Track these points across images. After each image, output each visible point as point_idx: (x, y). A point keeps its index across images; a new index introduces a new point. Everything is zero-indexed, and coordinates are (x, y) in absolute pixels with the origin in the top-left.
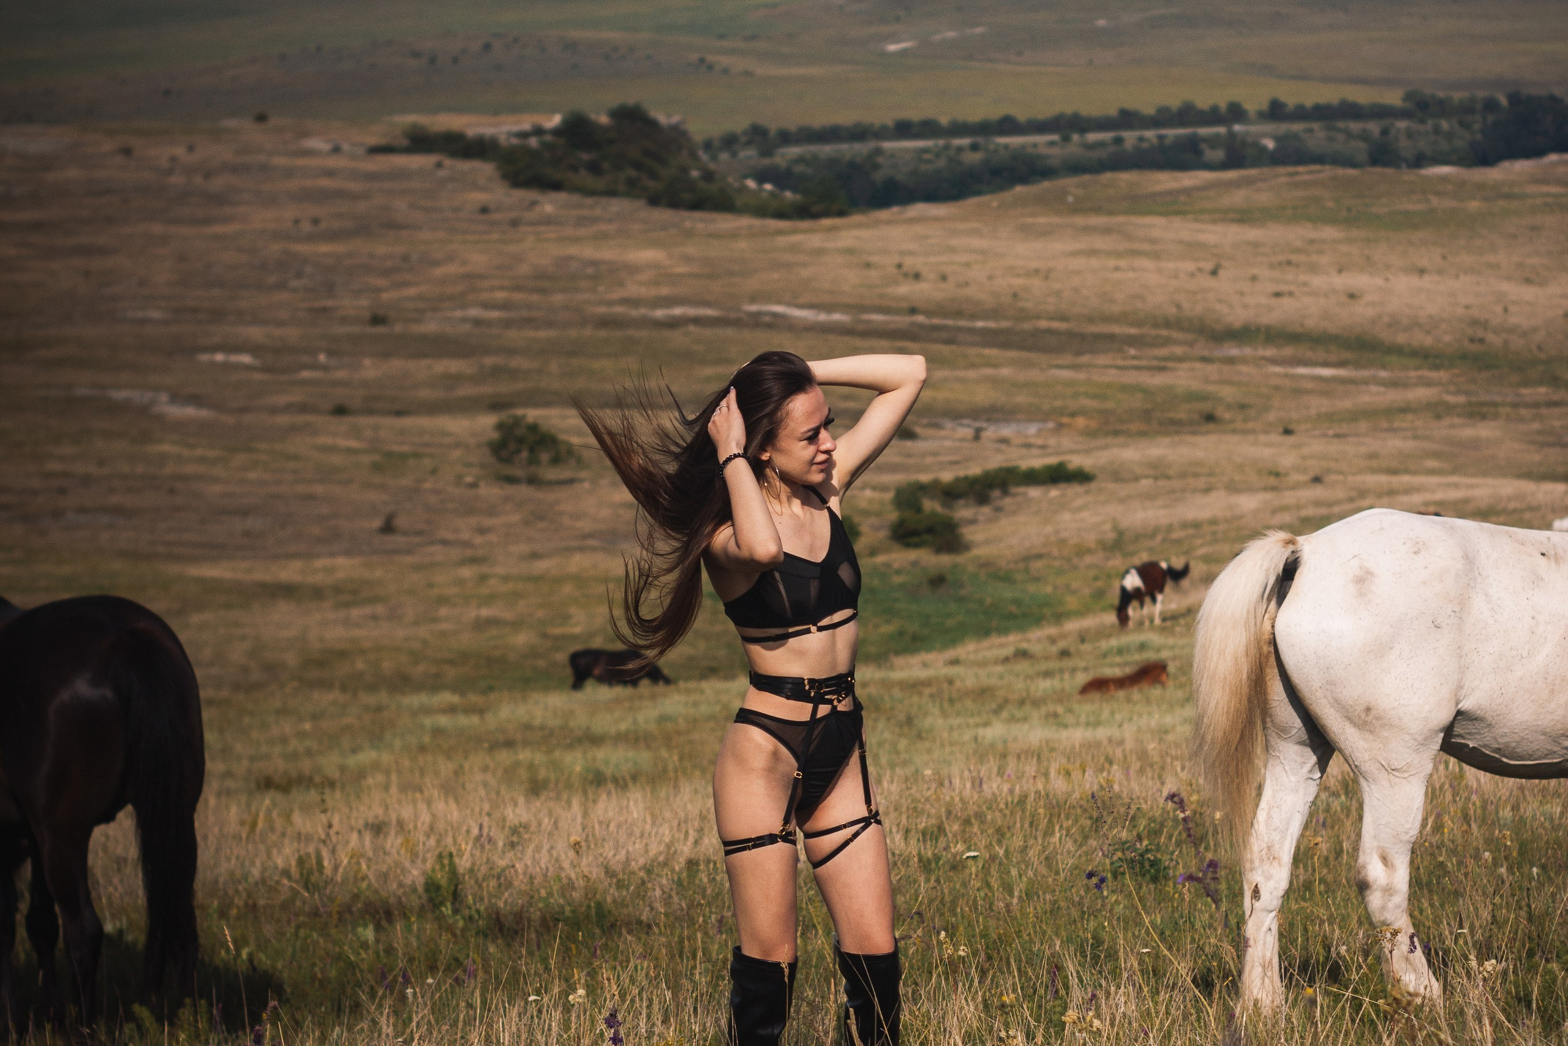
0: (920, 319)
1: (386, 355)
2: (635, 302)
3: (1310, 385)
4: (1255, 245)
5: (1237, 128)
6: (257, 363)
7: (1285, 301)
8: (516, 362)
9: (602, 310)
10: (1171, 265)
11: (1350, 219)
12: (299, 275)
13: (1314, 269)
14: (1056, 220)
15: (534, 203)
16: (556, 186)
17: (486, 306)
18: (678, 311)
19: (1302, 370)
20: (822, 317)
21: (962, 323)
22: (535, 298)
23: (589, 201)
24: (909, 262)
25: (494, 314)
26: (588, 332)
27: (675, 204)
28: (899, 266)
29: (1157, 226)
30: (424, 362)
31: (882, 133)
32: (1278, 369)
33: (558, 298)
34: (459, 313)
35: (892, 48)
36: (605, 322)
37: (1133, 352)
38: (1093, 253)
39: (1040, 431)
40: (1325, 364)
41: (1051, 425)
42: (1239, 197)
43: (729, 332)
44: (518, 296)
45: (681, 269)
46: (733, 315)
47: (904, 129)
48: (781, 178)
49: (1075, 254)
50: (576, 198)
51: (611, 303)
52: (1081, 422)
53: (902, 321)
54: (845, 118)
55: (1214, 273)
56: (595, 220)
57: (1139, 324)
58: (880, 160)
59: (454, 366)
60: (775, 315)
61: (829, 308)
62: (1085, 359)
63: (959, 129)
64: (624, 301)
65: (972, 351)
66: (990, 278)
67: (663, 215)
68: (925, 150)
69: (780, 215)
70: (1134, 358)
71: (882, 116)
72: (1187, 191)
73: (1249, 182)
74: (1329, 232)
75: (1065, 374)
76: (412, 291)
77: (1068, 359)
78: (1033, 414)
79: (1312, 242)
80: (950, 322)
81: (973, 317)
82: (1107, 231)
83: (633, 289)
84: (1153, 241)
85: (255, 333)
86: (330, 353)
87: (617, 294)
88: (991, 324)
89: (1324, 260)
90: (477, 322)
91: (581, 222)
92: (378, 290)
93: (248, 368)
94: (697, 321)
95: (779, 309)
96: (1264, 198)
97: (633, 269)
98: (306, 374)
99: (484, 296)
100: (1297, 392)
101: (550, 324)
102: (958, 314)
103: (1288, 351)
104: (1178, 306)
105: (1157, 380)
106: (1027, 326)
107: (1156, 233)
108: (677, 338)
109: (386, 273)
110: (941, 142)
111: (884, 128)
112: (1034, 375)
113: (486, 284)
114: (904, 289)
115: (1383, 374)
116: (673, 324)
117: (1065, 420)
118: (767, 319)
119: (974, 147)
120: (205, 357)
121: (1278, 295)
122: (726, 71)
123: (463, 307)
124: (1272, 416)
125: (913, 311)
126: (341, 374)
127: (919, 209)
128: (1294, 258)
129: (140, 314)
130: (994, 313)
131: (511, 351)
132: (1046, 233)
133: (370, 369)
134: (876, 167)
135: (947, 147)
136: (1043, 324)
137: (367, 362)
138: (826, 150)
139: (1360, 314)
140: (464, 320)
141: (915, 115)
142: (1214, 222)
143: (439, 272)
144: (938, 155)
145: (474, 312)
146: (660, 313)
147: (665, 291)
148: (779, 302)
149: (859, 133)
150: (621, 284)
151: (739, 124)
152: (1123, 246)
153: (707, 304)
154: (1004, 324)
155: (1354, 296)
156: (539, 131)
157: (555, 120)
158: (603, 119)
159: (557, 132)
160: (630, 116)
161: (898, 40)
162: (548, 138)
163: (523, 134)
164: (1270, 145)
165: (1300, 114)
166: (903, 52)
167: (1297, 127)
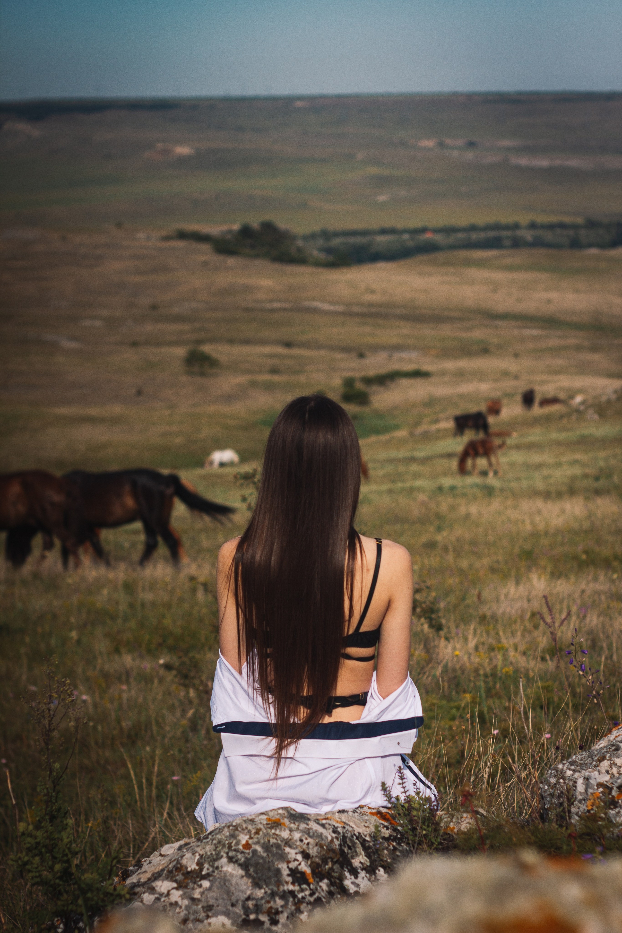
0: (373, 309)
1: (157, 322)
2: (260, 301)
3: (529, 337)
5: (516, 232)
6: (104, 324)
7: (522, 304)
8: (208, 325)
9: (245, 304)
10: (478, 288)
11: (553, 270)
12: (125, 290)
14: (433, 269)
15: (224, 261)
16: (235, 254)
17: (198, 302)
18: (276, 305)
19: (526, 331)
20: (334, 308)
21: (391, 311)
22: (219, 299)
23: (248, 260)
24: (373, 286)
25: (202, 306)
26: (239, 313)
28: (367, 288)
29: (475, 272)
30: (171, 325)
31: (375, 233)
32: (515, 331)
33: (228, 299)
34: (187, 305)
35: (380, 198)
36: (246, 310)
38: (446, 283)
42: (508, 261)
44: (212, 298)
46: (298, 307)
48: (328, 251)
49: (440, 283)
50: (242, 259)
51: (249, 301)
52: (434, 351)
53: (366, 310)
54: (360, 226)
55: (495, 291)
56: (248, 268)
57: (462, 311)
58: (373, 244)
59: (184, 327)
60: (316, 307)
61: (338, 304)
63: (405, 231)
64: (255, 301)
65: (393, 322)
66: (404, 293)
67: (277, 266)
68: (391, 240)
70: (458, 326)
71: (374, 225)
74: (543, 276)
76: (169, 296)
77: (431, 326)
78: (414, 348)
79: (536, 279)
80: (385, 310)
81: (396, 308)
82: (454, 274)
83: (259, 296)
84: (472, 278)
85: (104, 313)
86: (134, 321)
87: (251, 298)
88: (402, 311)
89: (540, 286)
90: (195, 309)
91: (242, 268)
92: (155, 295)
93: (99, 327)
94: (284, 309)
95: (316, 304)
96: (518, 261)
97: (260, 288)
98: (123, 329)
99: (198, 298)
100: (523, 340)
101: (223, 310)
102: (390, 307)
103: (521, 323)
104: (479, 305)
105: (465, 335)
106: (417, 312)
107: (474, 275)
108: (275, 316)
109: (159, 288)
110: (398, 237)
111: (376, 231)
112: (417, 332)
113: (200, 293)
114: (369, 297)
116: (273, 310)
117: (429, 351)
118: (311, 309)
119: (411, 239)
120: (83, 322)
121: (520, 300)
123: (190, 302)
124: (511, 350)
125: (371, 306)
126: (137, 329)
127: (382, 265)
128: (529, 285)
130: (404, 307)
131: (207, 321)
132: (428, 274)
133: (149, 328)
134: (371, 247)
135: (400, 239)
136: (424, 311)
137: (148, 325)
138: (352, 240)
139: (552, 309)
140: (189, 308)
141: (388, 225)
142: (498, 271)
143: (182, 288)
144: (396, 242)
146: (269, 306)
147: (272, 297)
148: (318, 302)
150: (254, 294)
151: (316, 228)
152: (459, 280)
153: (287, 302)
154: (407, 311)
155: (549, 301)
156: (230, 232)
157: (236, 227)
158: (256, 226)
159: (238, 231)
160: (268, 225)
161: (382, 196)
162: (235, 233)
163: (224, 232)
164: (530, 239)
165: (542, 227)
166: (384, 200)
167: (541, 232)
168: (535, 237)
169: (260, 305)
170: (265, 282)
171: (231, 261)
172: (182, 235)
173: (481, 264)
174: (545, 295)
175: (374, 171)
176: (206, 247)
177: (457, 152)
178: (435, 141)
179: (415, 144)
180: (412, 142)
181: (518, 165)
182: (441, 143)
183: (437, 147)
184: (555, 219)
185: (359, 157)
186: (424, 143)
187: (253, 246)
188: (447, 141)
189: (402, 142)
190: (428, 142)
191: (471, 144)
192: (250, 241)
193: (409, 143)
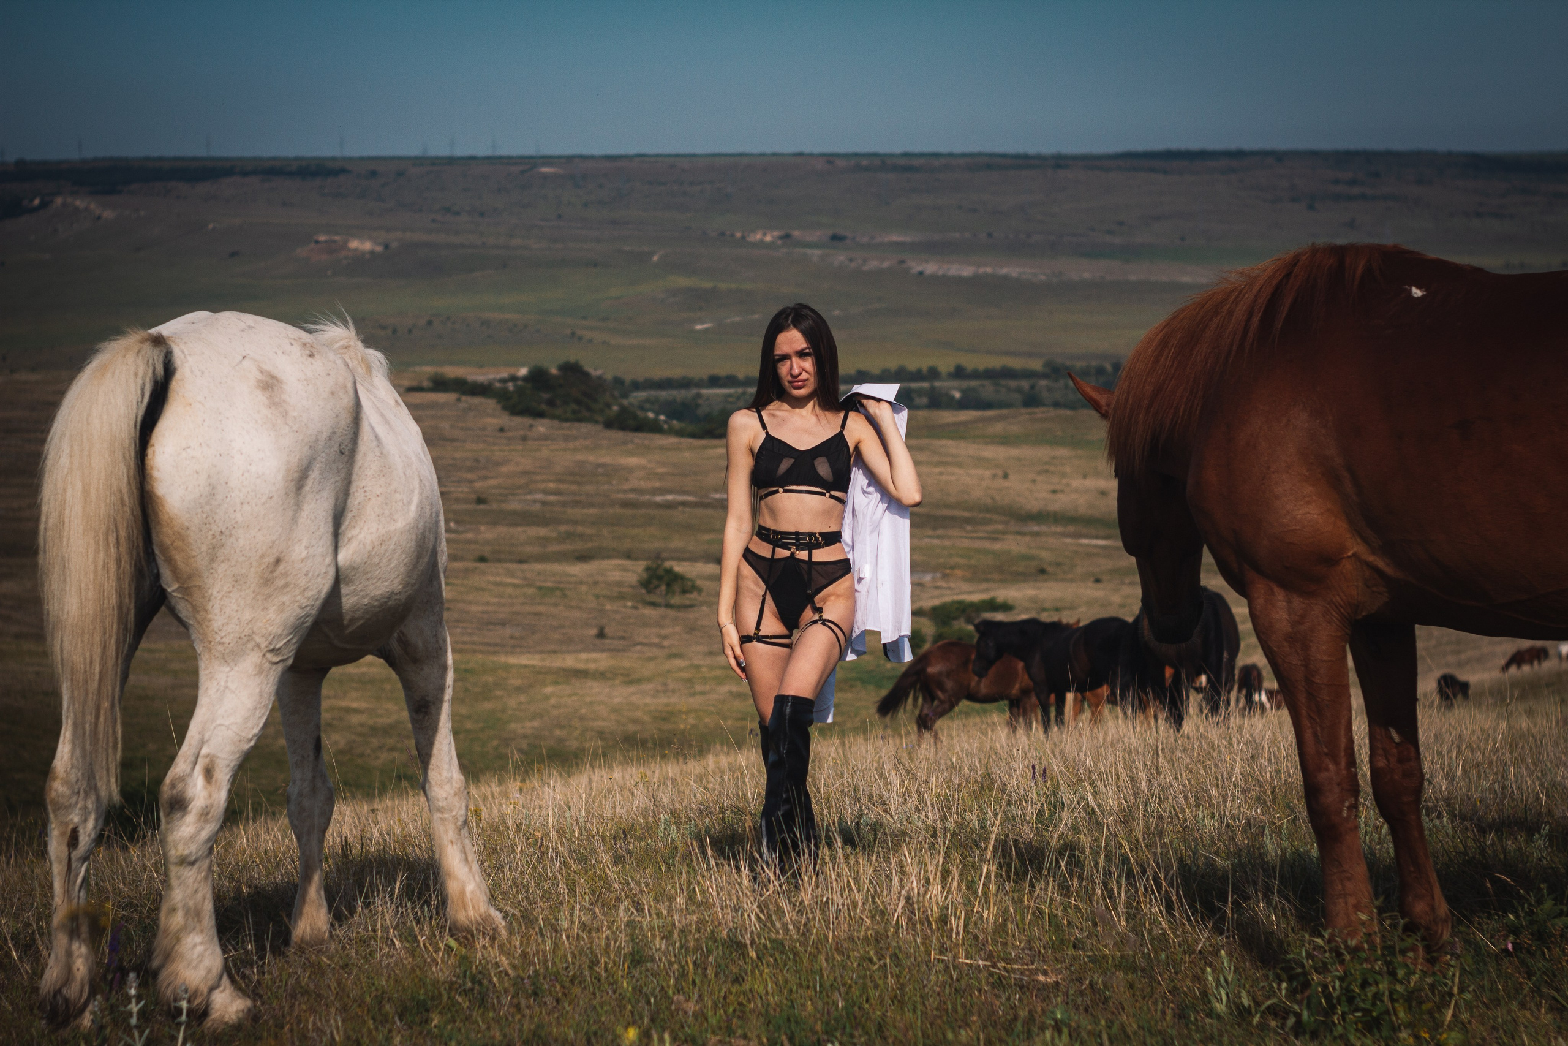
1: (494, 523)
2: (641, 491)
3: (1095, 551)
4: (1019, 459)
5: (937, 384)
7: (1061, 496)
8: (580, 529)
9: (621, 496)
10: (974, 472)
11: (1073, 443)
13: (1064, 475)
15: (531, 426)
16: (540, 415)
17: (546, 492)
18: (670, 497)
19: (1085, 541)
22: (574, 487)
23: (565, 425)
25: (552, 498)
26: (618, 510)
27: (623, 428)
29: (950, 446)
30: (520, 529)
31: (700, 384)
32: (1068, 540)
33: (590, 488)
34: (529, 497)
35: (699, 327)
36: (626, 504)
37: (969, 528)
39: (934, 578)
40: (1097, 537)
41: (939, 575)
42: (999, 428)
43: (709, 512)
44: (563, 486)
45: (660, 470)
46: (707, 501)
47: (714, 381)
50: (556, 423)
51: (625, 492)
52: (959, 572)
54: (676, 373)
55: (1006, 476)
56: (575, 438)
57: (969, 509)
58: (700, 401)
59: (542, 532)
62: (940, 532)
64: (633, 490)
67: (618, 435)
68: (729, 396)
69: (693, 436)
70: (972, 532)
71: (700, 372)
72: (965, 424)
73: (1003, 418)
74: (1063, 452)
75: (936, 542)
76: (493, 482)
77: (930, 532)
79: (1054, 458)
83: (634, 483)
84: (954, 456)
86: (457, 522)
87: (626, 486)
89: (1068, 469)
90: (544, 503)
91: (567, 438)
92: (471, 481)
94: (684, 504)
96: (1015, 428)
97: (631, 470)
99: (542, 486)
100: (1089, 555)
101: (592, 505)
103: (1071, 529)
104: (993, 498)
105: (997, 546)
107: (953, 451)
108: (678, 515)
109: (470, 470)
110: (740, 390)
111: (701, 380)
113: (539, 477)
116: (670, 506)
117: (948, 571)
121: (1054, 492)
122: (590, 341)
123: (531, 492)
124: (1079, 570)
126: (470, 536)
128: (1047, 467)
131: (575, 522)
134: (698, 406)
135: (744, 394)
137: (483, 528)
140: (535, 501)
141: (721, 371)
142: (987, 443)
143: (504, 469)
144: (738, 398)
145: (539, 496)
146: (658, 499)
147: (657, 484)
149: (685, 383)
150: (627, 480)
152: (936, 459)
153: (686, 493)
155: (1103, 493)
156: (513, 378)
157: (523, 371)
158: (554, 371)
159: (525, 379)
160: (572, 370)
161: (702, 323)
162: (520, 383)
163: (504, 381)
164: (957, 395)
165: (976, 375)
166: (706, 330)
167: (974, 383)
168: (963, 391)
169: (645, 498)
170: (633, 461)
171: (542, 427)
172: (440, 384)
173: (957, 432)
174: (1091, 483)
175: (683, 281)
176: (490, 403)
177: (817, 252)
178: (776, 233)
179: (743, 238)
180: (738, 235)
181: (921, 273)
182: (786, 237)
183: (779, 242)
184: (995, 362)
185: (655, 258)
186: (759, 236)
187: (551, 403)
188: (796, 233)
189: (723, 234)
190: (765, 234)
191: (836, 238)
192: (545, 396)
193: (732, 235)
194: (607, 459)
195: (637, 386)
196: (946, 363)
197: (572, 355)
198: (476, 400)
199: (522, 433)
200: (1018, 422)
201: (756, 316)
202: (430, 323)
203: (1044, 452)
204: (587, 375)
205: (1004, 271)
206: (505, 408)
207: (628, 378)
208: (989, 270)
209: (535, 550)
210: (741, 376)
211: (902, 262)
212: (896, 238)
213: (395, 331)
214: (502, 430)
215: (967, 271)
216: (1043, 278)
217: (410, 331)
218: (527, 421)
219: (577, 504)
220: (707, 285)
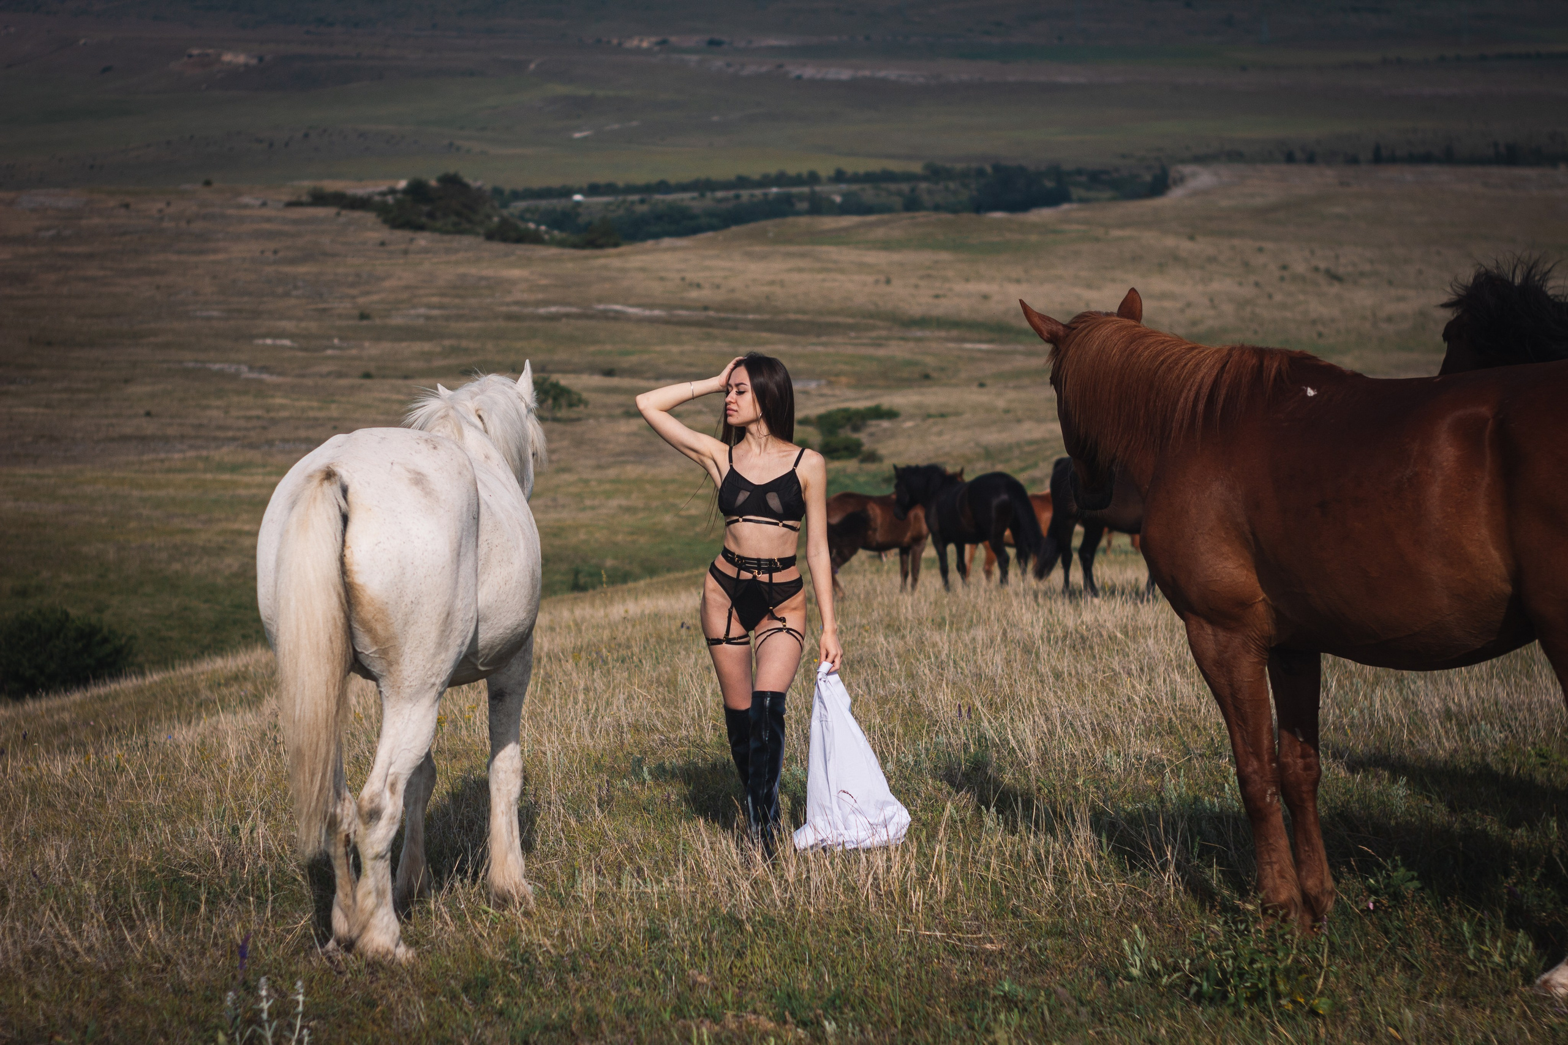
0: (711, 313)
1: (378, 339)
2: (524, 304)
3: (979, 355)
4: (901, 264)
5: (818, 188)
6: (296, 345)
7: (944, 302)
8: (464, 343)
9: (504, 309)
10: (856, 277)
11: (956, 247)
12: (296, 287)
13: (946, 279)
14: (766, 249)
15: (412, 240)
16: (421, 228)
17: (429, 306)
18: (553, 309)
19: (968, 346)
20: (647, 313)
21: (739, 316)
22: (457, 301)
23: (446, 237)
24: (690, 276)
25: (435, 312)
26: (502, 323)
27: (505, 239)
28: (683, 279)
29: (833, 252)
30: (404, 344)
32: (951, 345)
33: (473, 302)
34: (412, 312)
35: (577, 135)
36: (509, 317)
37: (853, 334)
38: (800, 270)
39: (819, 386)
40: (980, 341)
41: (823, 382)
42: (880, 233)
43: (592, 323)
44: (446, 300)
45: (544, 282)
46: (590, 312)
47: (593, 190)
49: (790, 270)
50: (437, 236)
51: (508, 304)
52: (844, 380)
53: (702, 315)
54: (555, 182)
55: (888, 282)
56: (457, 251)
57: (852, 315)
58: (580, 210)
59: (427, 346)
60: (617, 312)
61: (652, 307)
62: (824, 339)
63: (630, 189)
64: (517, 303)
65: (755, 335)
66: (747, 286)
67: (499, 247)
68: (609, 204)
69: (575, 246)
70: (856, 338)
71: (580, 180)
72: (846, 229)
73: (884, 223)
74: (945, 256)
75: (820, 349)
76: (375, 297)
77: (815, 340)
79: (936, 262)
80: (731, 315)
81: (745, 312)
82: (803, 255)
83: (518, 296)
84: (836, 262)
85: (288, 325)
86: (341, 339)
87: (509, 299)
88: (757, 317)
89: (950, 273)
90: (428, 318)
91: (448, 251)
92: (354, 297)
93: (291, 348)
94: (568, 316)
95: (618, 307)
96: (897, 233)
97: (513, 282)
98: (329, 352)
99: (425, 300)
100: (972, 360)
101: (476, 318)
102: (735, 310)
103: (954, 333)
104: (876, 304)
105: (881, 352)
106: (781, 317)
107: (835, 257)
108: (563, 327)
109: (352, 285)
110: (620, 198)
111: (581, 189)
112: (798, 350)
113: (421, 292)
114: (694, 294)
115: (1020, 348)
117: (833, 379)
118: (612, 314)
119: (642, 201)
120: (260, 342)
121: (937, 296)
122: (469, 151)
123: (414, 307)
124: (963, 375)
125: (706, 308)
126: (354, 352)
127: (668, 242)
128: (929, 272)
129: (205, 314)
130: (758, 309)
131: (459, 337)
132: (763, 257)
133: (371, 349)
134: (577, 215)
135: (624, 202)
136: (792, 316)
137: (367, 344)
138: (541, 204)
140: (418, 316)
141: (602, 178)
142: (868, 249)
143: (387, 284)
144: (619, 207)
145: (422, 311)
146: (542, 311)
147: (540, 296)
148: (617, 303)
149: (565, 192)
150: (509, 292)
152: (818, 265)
153: (569, 304)
154: (766, 317)
155: (986, 297)
156: (392, 191)
157: (402, 184)
158: (433, 183)
159: (405, 191)
160: (451, 181)
161: (581, 131)
162: (399, 196)
163: (383, 194)
164: (838, 199)
165: (856, 179)
166: (585, 139)
167: (855, 187)
168: (845, 195)
169: (529, 310)
170: (516, 273)
171: (422, 240)
172: (319, 199)
173: (838, 238)
174: (974, 287)
175: (561, 89)
176: (370, 217)
177: (694, 58)
178: (654, 39)
179: (620, 44)
180: (615, 41)
181: (799, 78)
182: (664, 42)
183: (657, 48)
184: (874, 166)
185: (532, 66)
186: (634, 42)
187: (431, 215)
188: (673, 39)
189: (599, 41)
190: (641, 41)
191: (713, 43)
192: (426, 208)
193: (609, 42)
194: (489, 272)
195: (516, 195)
196: (825, 168)
197: (451, 166)
198: (357, 214)
199: (403, 246)
200: (899, 226)
201: (635, 123)
202: (306, 136)
203: (925, 257)
204: (465, 186)
205: (882, 74)
206: (385, 221)
207: (507, 188)
208: (867, 73)
209: (421, 365)
210: (621, 184)
211: (780, 66)
212: (773, 42)
213: (271, 145)
214: (383, 244)
215: (845, 75)
216: (921, 80)
217: (287, 145)
218: (408, 234)
219: (459, 318)
220: (585, 92)
